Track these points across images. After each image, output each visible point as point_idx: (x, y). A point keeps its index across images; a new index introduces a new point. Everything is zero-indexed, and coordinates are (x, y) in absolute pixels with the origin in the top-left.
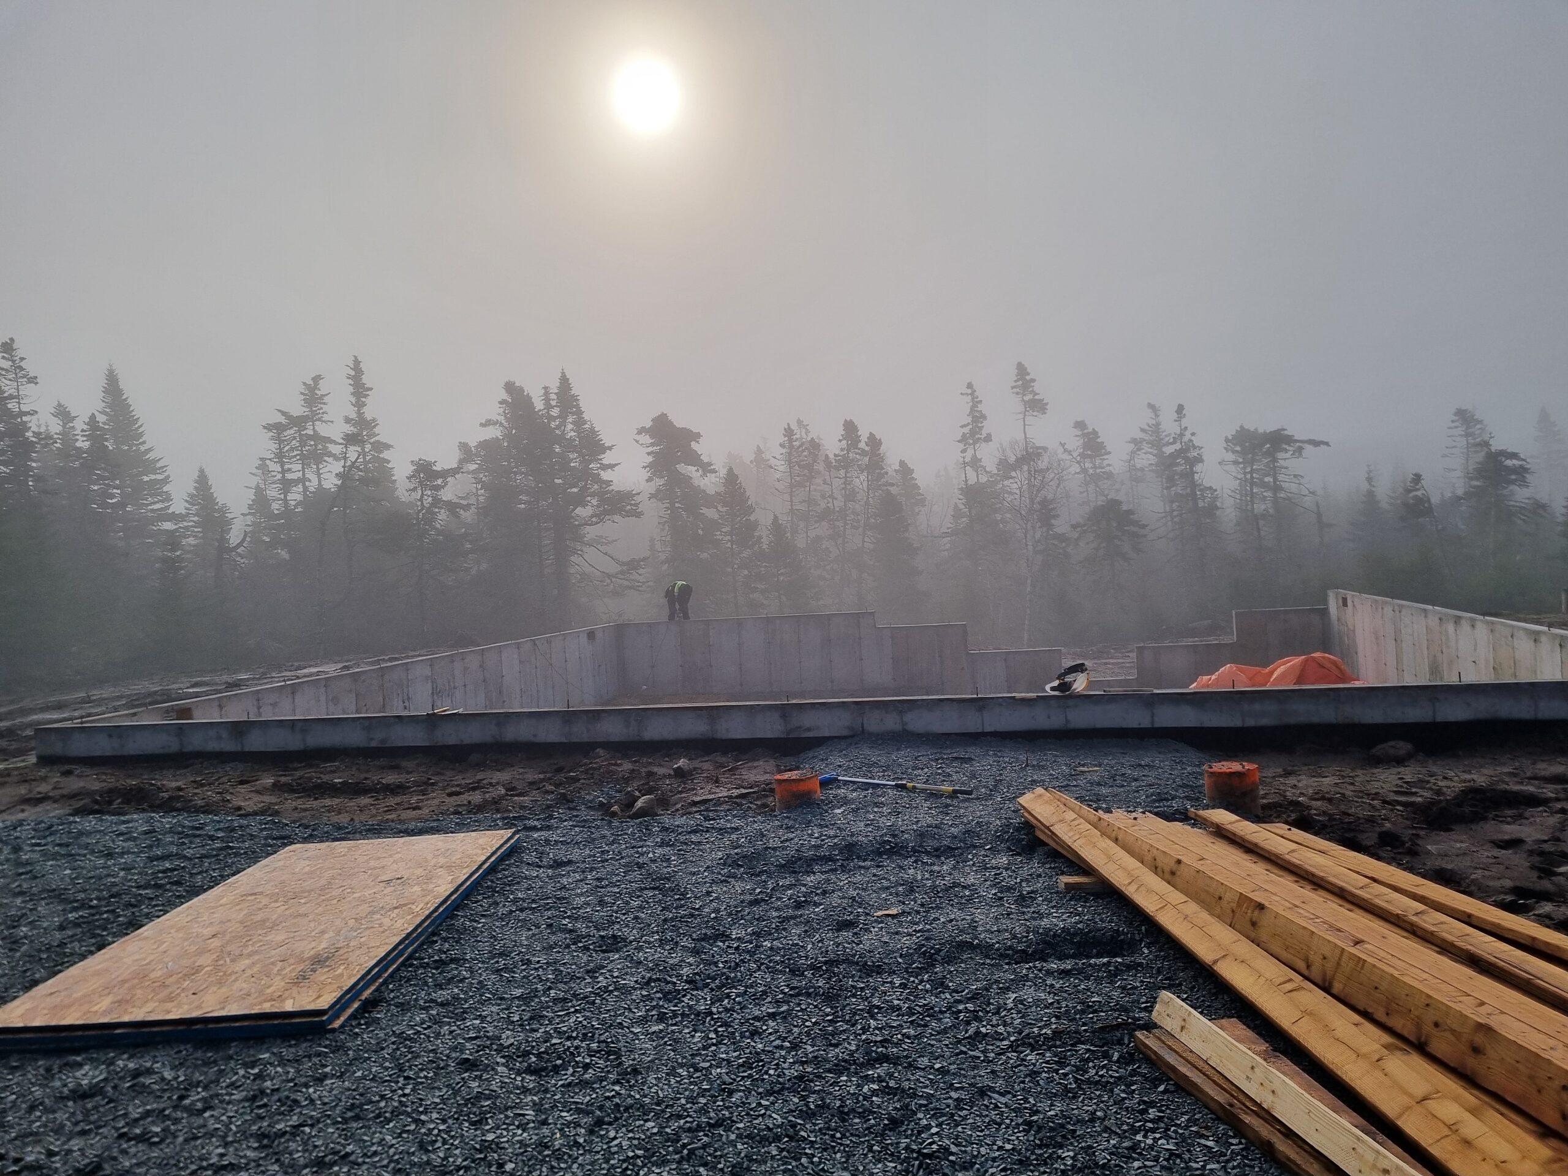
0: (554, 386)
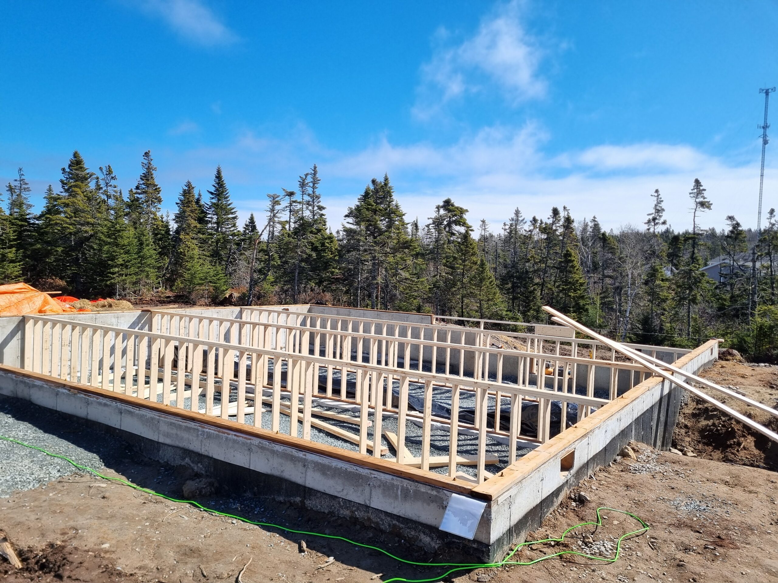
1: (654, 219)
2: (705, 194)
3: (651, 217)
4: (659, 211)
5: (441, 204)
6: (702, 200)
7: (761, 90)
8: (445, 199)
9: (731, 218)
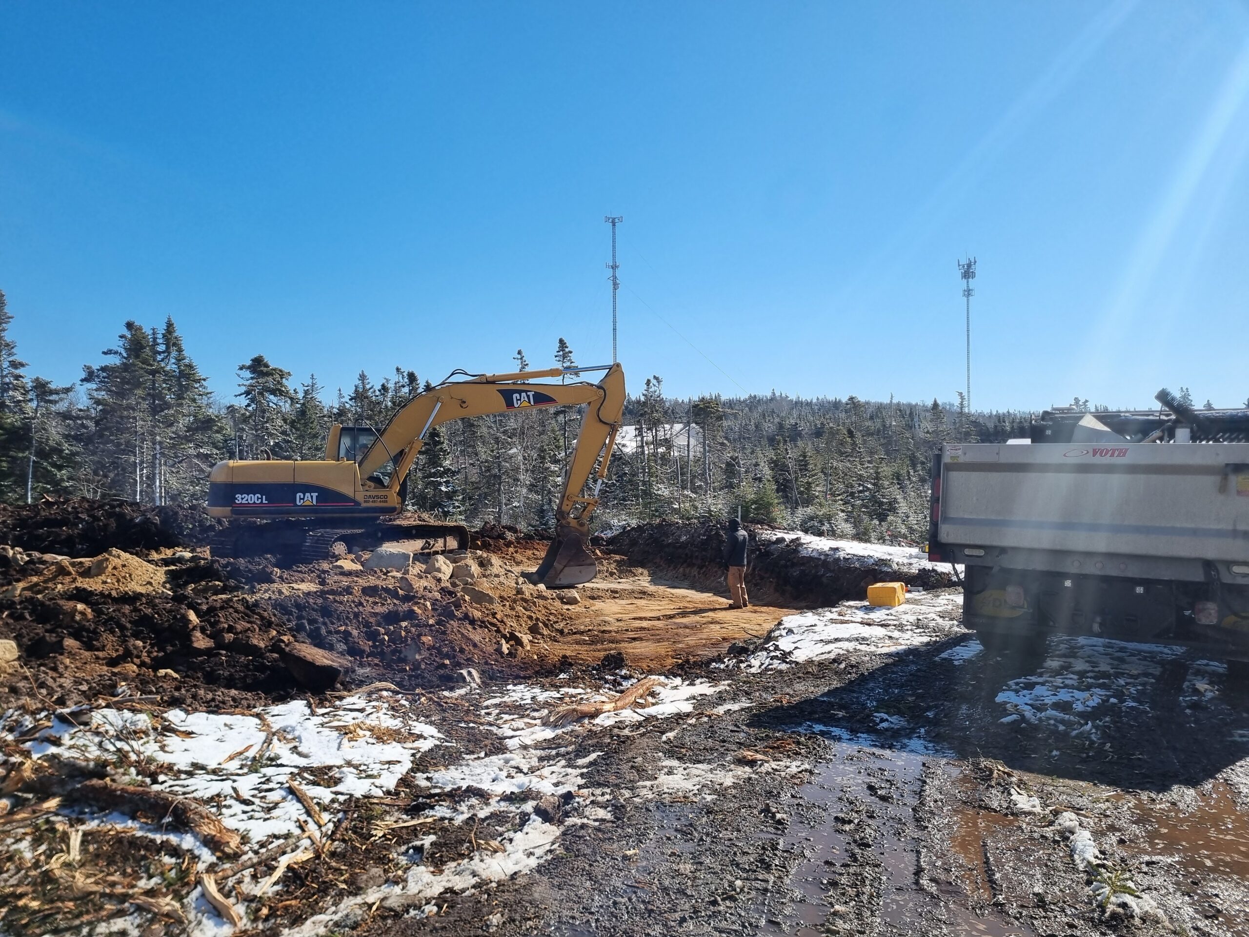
0: (161, 329)
2: (572, 357)
5: (248, 363)
6: (568, 364)
7: (607, 219)
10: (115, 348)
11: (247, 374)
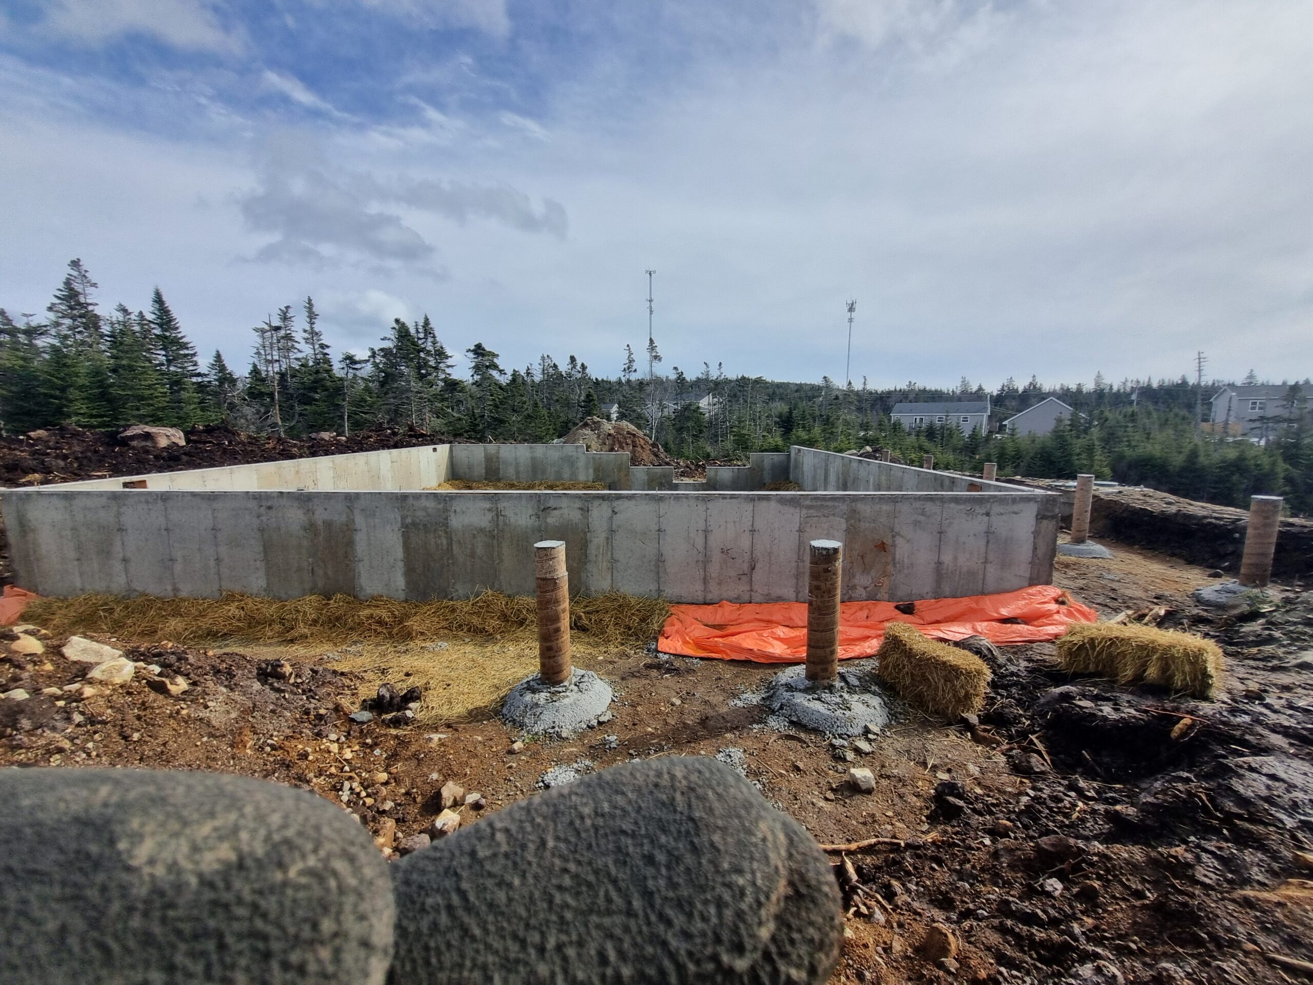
0: (421, 323)
1: (629, 368)
2: (658, 349)
3: (626, 366)
4: (631, 361)
5: (472, 348)
6: (654, 354)
7: (647, 271)
8: (476, 343)
9: (675, 368)
10: (388, 336)
11: (471, 355)
